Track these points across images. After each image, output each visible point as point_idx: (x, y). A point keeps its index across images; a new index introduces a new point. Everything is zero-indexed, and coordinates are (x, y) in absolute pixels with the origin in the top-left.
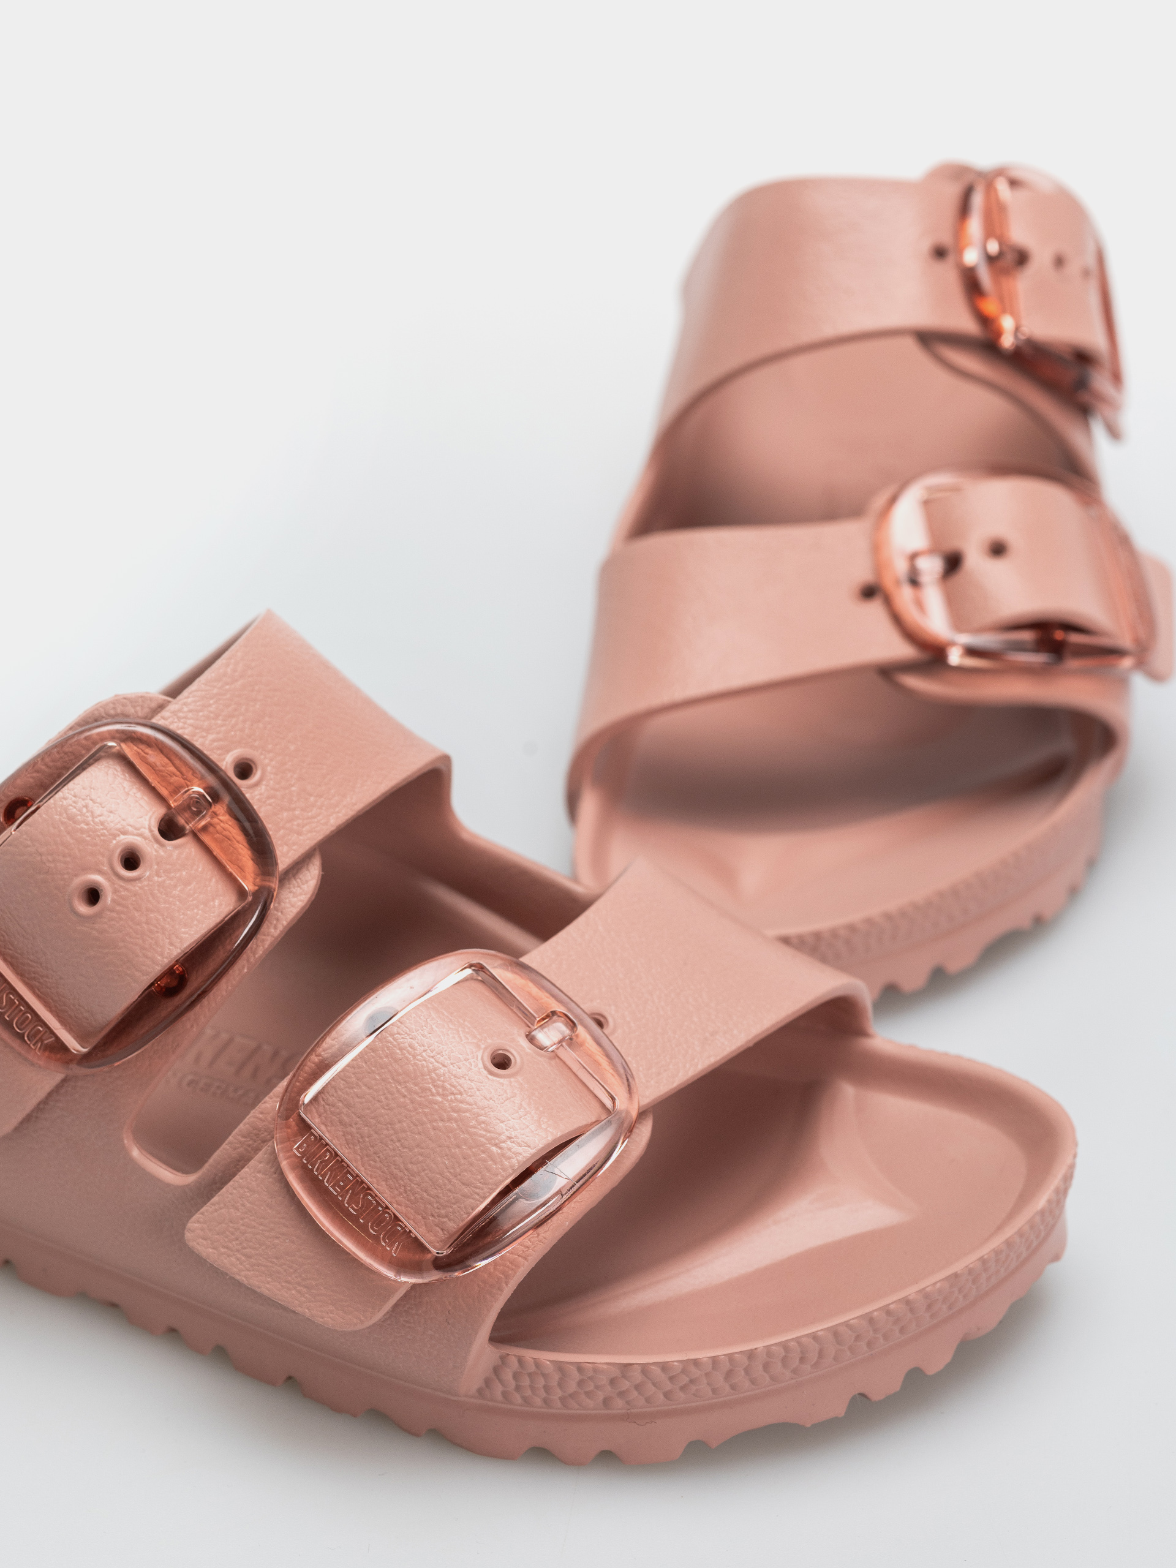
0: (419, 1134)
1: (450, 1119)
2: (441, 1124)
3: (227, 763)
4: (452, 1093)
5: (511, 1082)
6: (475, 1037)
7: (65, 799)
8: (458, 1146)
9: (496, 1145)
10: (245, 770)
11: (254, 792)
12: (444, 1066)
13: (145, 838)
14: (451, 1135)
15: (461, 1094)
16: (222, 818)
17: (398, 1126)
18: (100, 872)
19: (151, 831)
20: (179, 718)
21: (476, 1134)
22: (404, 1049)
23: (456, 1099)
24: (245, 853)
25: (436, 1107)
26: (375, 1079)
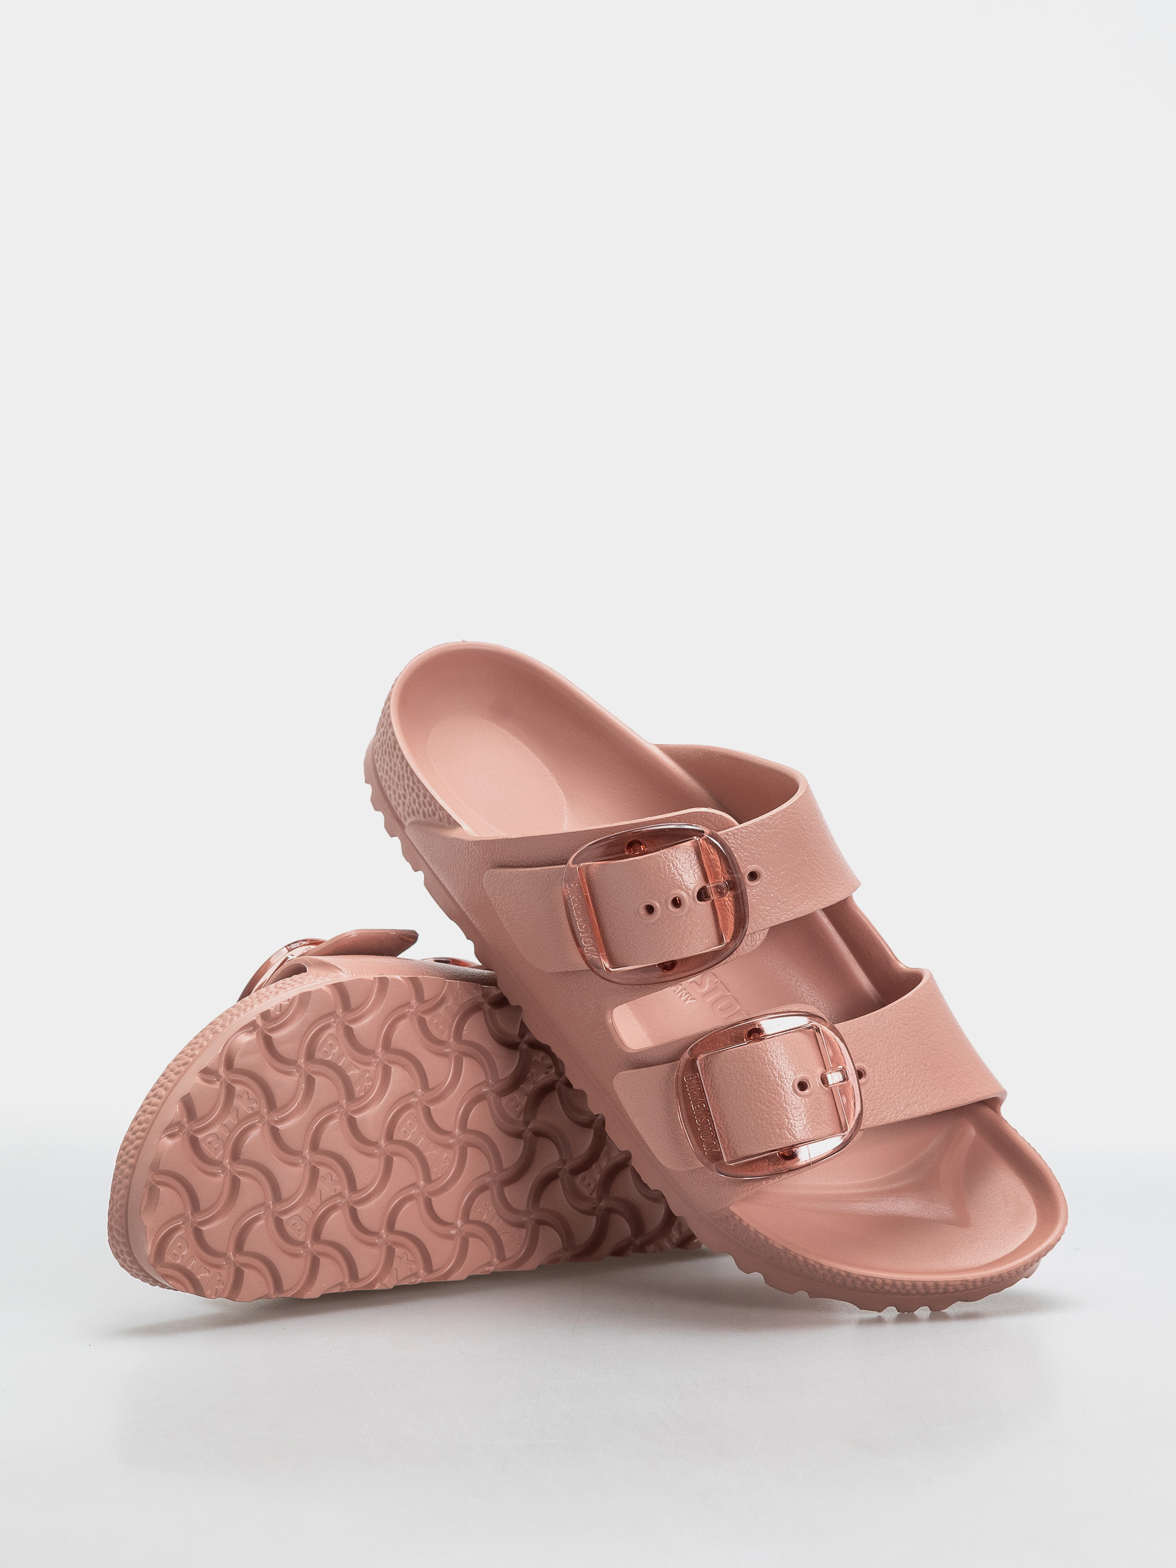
0: (747, 1103)
1: (764, 1104)
2: (759, 1104)
3: (746, 869)
4: (772, 1093)
5: (802, 1099)
6: (796, 1068)
7: (661, 857)
8: (762, 1120)
9: (779, 1129)
10: (753, 876)
11: (753, 890)
12: (774, 1076)
13: (689, 896)
14: (761, 1112)
15: (775, 1095)
16: (728, 899)
17: (738, 1093)
18: (660, 903)
19: (693, 893)
20: (734, 837)
21: (773, 1118)
22: (760, 1058)
23: (772, 1096)
24: (731, 919)
25: (761, 1095)
26: (739, 1065)
